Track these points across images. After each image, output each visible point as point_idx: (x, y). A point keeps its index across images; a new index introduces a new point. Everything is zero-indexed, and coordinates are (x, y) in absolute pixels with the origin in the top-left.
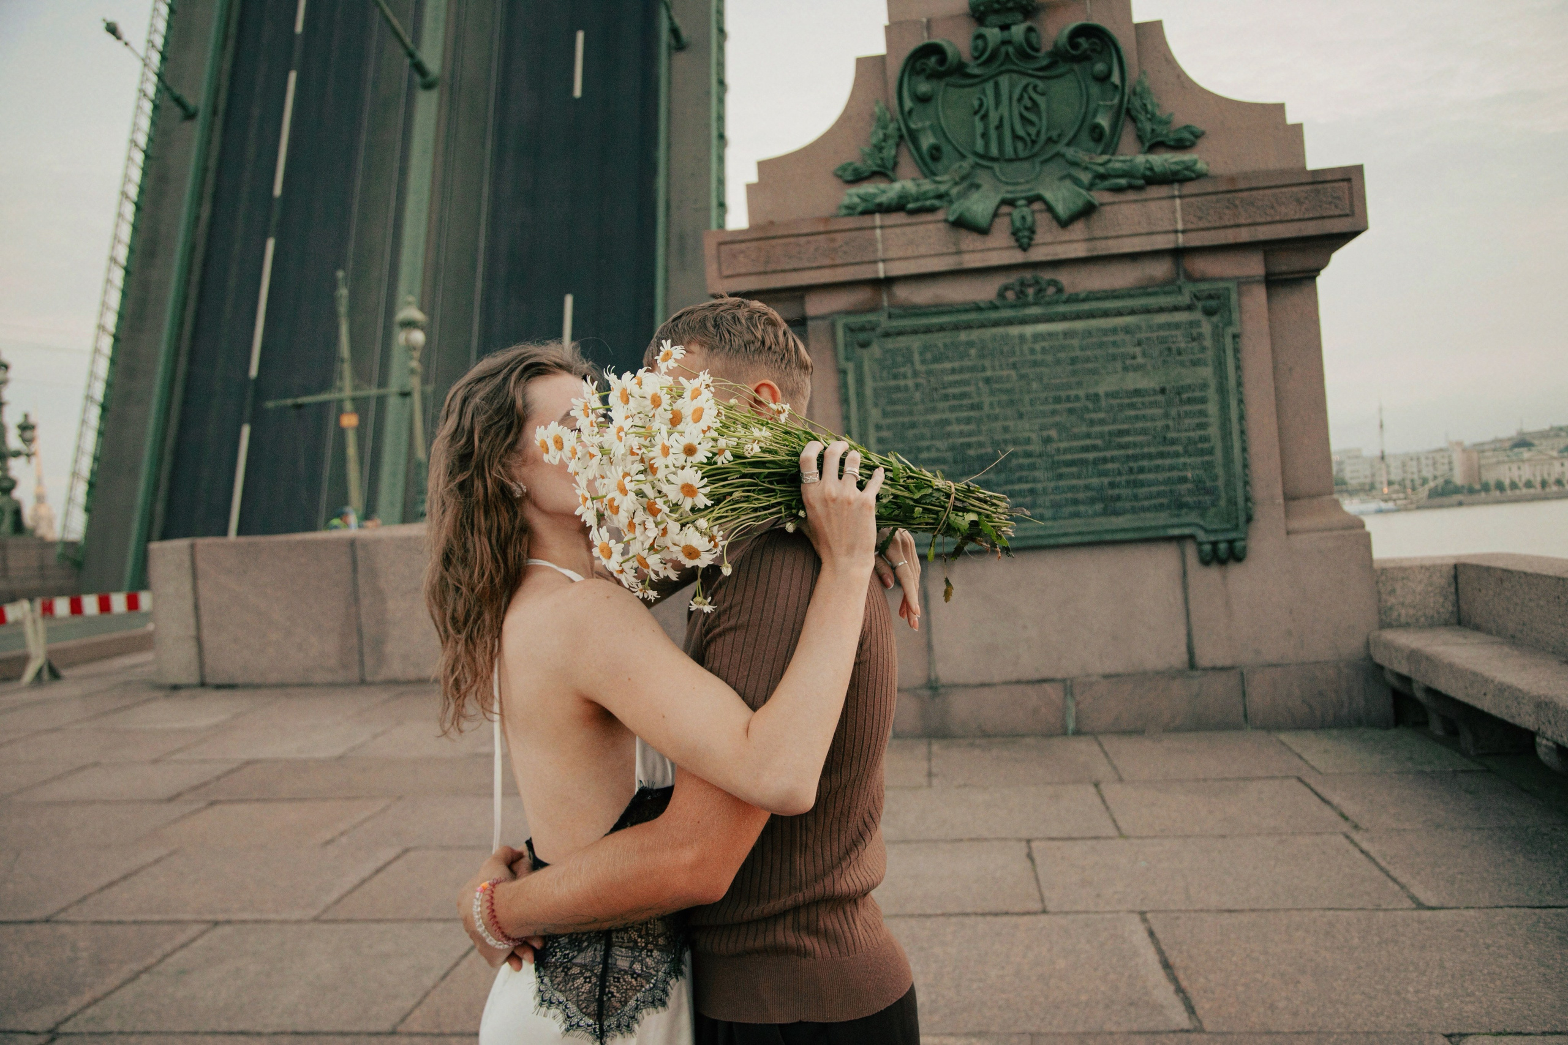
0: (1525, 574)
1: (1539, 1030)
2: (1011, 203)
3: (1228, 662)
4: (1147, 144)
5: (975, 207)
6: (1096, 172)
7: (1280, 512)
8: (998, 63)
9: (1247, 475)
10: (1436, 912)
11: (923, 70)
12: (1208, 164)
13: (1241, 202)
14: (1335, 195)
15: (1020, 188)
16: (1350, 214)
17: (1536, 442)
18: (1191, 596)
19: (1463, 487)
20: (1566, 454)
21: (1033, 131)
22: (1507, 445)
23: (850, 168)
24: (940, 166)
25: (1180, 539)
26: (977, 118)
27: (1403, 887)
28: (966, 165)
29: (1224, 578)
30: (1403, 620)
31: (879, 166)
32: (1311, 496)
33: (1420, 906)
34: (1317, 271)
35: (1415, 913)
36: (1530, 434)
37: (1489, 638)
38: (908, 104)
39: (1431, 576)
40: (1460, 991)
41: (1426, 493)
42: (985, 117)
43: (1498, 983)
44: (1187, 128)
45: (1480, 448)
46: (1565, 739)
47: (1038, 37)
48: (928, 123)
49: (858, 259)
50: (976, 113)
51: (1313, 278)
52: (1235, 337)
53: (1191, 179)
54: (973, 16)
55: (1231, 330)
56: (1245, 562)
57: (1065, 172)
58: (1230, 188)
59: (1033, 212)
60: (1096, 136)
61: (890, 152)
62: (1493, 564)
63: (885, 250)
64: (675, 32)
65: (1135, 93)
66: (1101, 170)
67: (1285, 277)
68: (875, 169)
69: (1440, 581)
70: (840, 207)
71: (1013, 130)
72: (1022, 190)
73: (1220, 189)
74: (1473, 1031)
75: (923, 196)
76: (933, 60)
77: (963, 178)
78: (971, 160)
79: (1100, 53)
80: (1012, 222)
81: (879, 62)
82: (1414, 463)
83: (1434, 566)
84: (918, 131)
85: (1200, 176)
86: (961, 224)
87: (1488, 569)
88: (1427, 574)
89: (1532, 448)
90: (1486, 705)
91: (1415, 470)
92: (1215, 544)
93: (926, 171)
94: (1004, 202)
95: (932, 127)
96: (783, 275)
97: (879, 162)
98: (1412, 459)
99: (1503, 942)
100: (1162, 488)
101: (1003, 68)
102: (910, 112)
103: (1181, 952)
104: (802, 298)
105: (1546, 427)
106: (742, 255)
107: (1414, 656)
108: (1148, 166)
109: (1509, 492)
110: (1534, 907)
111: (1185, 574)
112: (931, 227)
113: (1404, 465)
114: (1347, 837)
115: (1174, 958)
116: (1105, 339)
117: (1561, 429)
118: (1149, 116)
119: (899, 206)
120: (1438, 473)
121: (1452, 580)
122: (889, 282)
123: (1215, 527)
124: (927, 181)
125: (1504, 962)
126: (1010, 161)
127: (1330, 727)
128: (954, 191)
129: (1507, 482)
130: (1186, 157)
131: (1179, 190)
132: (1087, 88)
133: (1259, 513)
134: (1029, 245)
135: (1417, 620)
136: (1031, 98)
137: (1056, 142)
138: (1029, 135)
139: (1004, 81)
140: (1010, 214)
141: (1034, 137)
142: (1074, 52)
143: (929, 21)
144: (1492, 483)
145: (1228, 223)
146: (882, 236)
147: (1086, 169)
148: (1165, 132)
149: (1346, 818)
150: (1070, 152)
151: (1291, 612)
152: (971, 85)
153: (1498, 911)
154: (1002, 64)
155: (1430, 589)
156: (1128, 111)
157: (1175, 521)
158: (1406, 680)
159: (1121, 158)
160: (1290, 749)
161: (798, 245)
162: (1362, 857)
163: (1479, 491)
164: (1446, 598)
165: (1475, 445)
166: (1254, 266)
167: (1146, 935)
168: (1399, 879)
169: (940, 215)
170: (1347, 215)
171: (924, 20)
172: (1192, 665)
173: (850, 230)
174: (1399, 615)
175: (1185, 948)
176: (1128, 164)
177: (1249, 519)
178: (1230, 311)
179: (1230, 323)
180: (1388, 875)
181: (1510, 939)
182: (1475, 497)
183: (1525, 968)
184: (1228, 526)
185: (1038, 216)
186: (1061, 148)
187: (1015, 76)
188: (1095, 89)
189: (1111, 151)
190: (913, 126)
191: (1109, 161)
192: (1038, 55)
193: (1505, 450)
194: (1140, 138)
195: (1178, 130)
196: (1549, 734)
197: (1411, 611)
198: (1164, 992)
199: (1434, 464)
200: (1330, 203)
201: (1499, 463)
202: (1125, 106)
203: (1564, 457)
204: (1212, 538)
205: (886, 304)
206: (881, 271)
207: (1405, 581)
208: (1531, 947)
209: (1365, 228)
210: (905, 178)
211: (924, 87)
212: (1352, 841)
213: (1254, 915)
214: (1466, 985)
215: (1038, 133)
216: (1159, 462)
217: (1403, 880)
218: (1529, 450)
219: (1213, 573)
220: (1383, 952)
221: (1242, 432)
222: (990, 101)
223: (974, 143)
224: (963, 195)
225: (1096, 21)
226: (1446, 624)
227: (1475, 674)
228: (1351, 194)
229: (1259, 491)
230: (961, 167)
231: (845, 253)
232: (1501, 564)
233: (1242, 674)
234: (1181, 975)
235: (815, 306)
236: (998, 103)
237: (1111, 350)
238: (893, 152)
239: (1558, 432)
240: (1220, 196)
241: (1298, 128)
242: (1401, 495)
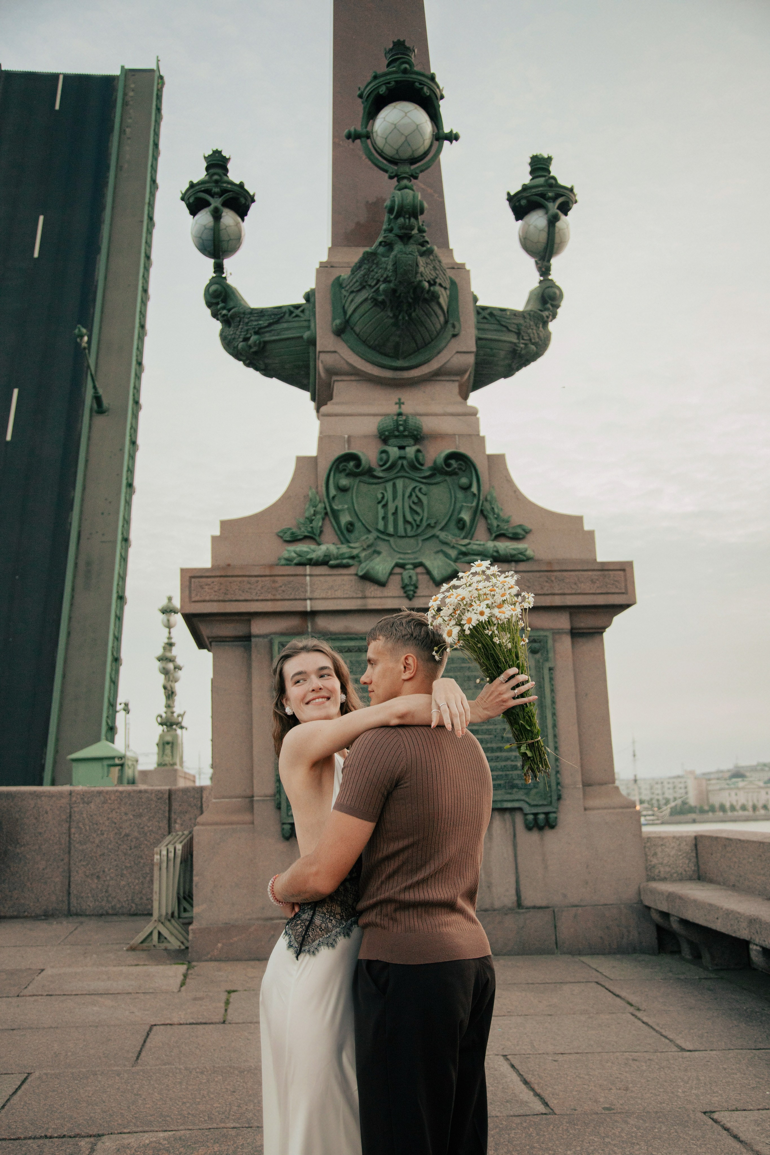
0: (740, 840)
1: (756, 1108)
2: (402, 566)
3: (544, 903)
4: (494, 535)
5: (377, 567)
6: (460, 550)
7: (579, 794)
8: (395, 471)
9: (557, 766)
10: (693, 1053)
11: (344, 470)
12: (534, 551)
13: (556, 578)
14: (616, 579)
15: (407, 556)
16: (625, 593)
17: (748, 774)
18: (519, 853)
19: (696, 807)
20: (769, 785)
21: (418, 519)
22: (727, 775)
23: (289, 533)
24: (352, 537)
25: (512, 810)
26: (380, 506)
27: (671, 1040)
28: (372, 537)
29: (542, 839)
30: (662, 875)
31: (309, 532)
32: (601, 784)
33: (683, 1050)
34: (604, 628)
35: (680, 1053)
36: (743, 767)
37: (718, 887)
38: (333, 492)
39: (680, 845)
40: (709, 1091)
41: (669, 810)
42: (385, 506)
43: (732, 1086)
44: (520, 526)
45: (707, 777)
46: (767, 943)
47: (423, 456)
48: (346, 506)
49: (292, 597)
50: (379, 503)
51: (602, 633)
52: (550, 669)
53: (523, 561)
54: (380, 437)
55: (548, 665)
56: (557, 827)
57: (439, 549)
58: (549, 569)
59: (417, 574)
60: (460, 525)
61: (318, 523)
62: (719, 835)
63: (312, 592)
64: (98, 399)
65: (486, 500)
66: (464, 549)
67: (582, 631)
68: (307, 534)
69: (687, 848)
70: (279, 559)
71: (404, 517)
72: (409, 558)
73: (542, 569)
74: (718, 1109)
75: (341, 556)
76: (352, 464)
77: (369, 546)
78: (375, 534)
79: (464, 471)
80: (402, 579)
81: (313, 461)
82: (659, 786)
83: (681, 837)
84: (338, 511)
85: (528, 559)
86: (367, 578)
87: (717, 838)
88: (678, 842)
89: (745, 779)
90: (718, 926)
91: (659, 792)
92: (536, 815)
93: (342, 539)
94: (397, 565)
95: (348, 509)
96: (236, 603)
97: (310, 530)
98: (657, 783)
99: (734, 1067)
100: (501, 773)
101: (399, 474)
102: (334, 497)
103: (533, 1075)
104: (249, 621)
105: (754, 763)
106: (207, 587)
107: (671, 897)
108: (495, 549)
109: (729, 813)
110: (751, 1049)
111: (515, 836)
112: (346, 578)
113: (651, 788)
114: (633, 1015)
115: (529, 1078)
116: (464, 665)
117: (765, 765)
118: (495, 516)
119: (324, 562)
120: (677, 795)
121: (694, 848)
122: (314, 614)
123: (535, 803)
124: (344, 546)
125: (735, 1076)
126: (402, 537)
127: (615, 953)
128: (363, 555)
129: (728, 805)
130: (520, 546)
131: (515, 567)
132: (455, 494)
133: (565, 793)
134: (414, 596)
135: (671, 875)
136: (417, 496)
137: (433, 527)
138: (415, 521)
139: (400, 483)
140: (401, 574)
141: (418, 523)
142: (447, 469)
143: (349, 437)
144: (717, 805)
145: (547, 592)
146: (311, 581)
147: (453, 547)
148: (506, 527)
149: (631, 1005)
150: (443, 535)
151: (587, 866)
152: (376, 484)
153: (730, 1051)
154: (398, 472)
155: (680, 853)
156: (482, 511)
157: (508, 797)
158: (666, 915)
159: (478, 542)
160: (589, 966)
161: (249, 583)
162: (644, 1025)
163: (707, 812)
164: (690, 860)
165: (704, 774)
166: (563, 622)
167: (509, 1067)
168: (668, 1037)
169: (352, 570)
170: (623, 593)
171: (346, 436)
172: (519, 904)
173: (288, 575)
174: (659, 872)
175: (536, 1073)
176: (482, 547)
177: (559, 798)
178: (547, 651)
179: (547, 660)
180: (662, 1035)
181: (738, 1065)
182: (705, 816)
183: (747, 1079)
184: (545, 803)
185: (420, 577)
186: (436, 531)
187: (407, 481)
188: (460, 495)
189: (470, 537)
190: (335, 507)
191: (469, 544)
192: (423, 468)
193: (726, 779)
194: (489, 530)
195: (514, 527)
196: (757, 941)
197: (668, 869)
198: (526, 1095)
199: (674, 788)
200: (613, 584)
201: (721, 789)
202: (480, 508)
203: (768, 787)
204: (535, 810)
205: (310, 630)
206: (309, 606)
207: (663, 847)
208: (750, 1069)
209: (634, 603)
210: (328, 543)
211: (344, 482)
212: (636, 1017)
213: (578, 1056)
214: (713, 1088)
215: (421, 520)
216: (498, 754)
217: (671, 1037)
218: (743, 781)
219: (534, 836)
220: (662, 1073)
221: (555, 736)
222: (389, 495)
223: (377, 524)
224: (369, 558)
225: (462, 450)
226: (690, 879)
227: (710, 905)
228: (626, 580)
229: (567, 779)
230: (367, 538)
231: (283, 591)
232: (724, 835)
233: (554, 911)
234: (536, 1087)
235: (258, 627)
236: (394, 498)
237: (468, 673)
238: (320, 524)
239: (764, 767)
240: (542, 574)
241: (591, 533)
242: (650, 813)
